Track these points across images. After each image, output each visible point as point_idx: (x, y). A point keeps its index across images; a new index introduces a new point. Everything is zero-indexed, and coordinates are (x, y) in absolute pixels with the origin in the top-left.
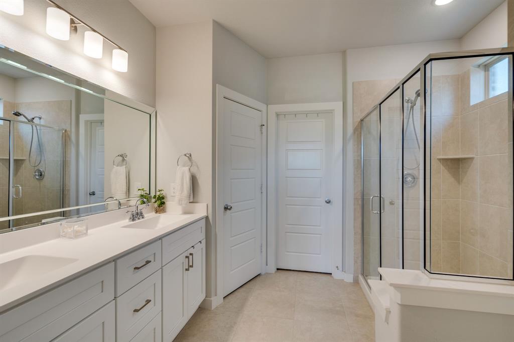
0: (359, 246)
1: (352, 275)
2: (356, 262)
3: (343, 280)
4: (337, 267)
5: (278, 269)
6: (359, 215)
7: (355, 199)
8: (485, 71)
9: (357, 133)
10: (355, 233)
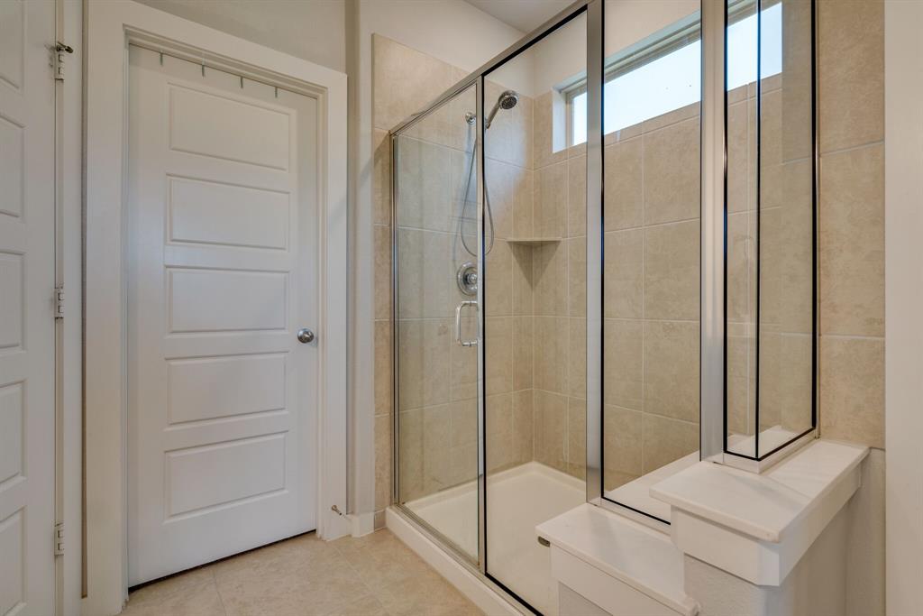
0: (386, 440)
1: (372, 515)
2: (379, 479)
3: (350, 536)
4: (335, 509)
5: (132, 590)
6: (386, 363)
7: (378, 325)
8: (566, 103)
9: (380, 161)
10: (377, 409)
